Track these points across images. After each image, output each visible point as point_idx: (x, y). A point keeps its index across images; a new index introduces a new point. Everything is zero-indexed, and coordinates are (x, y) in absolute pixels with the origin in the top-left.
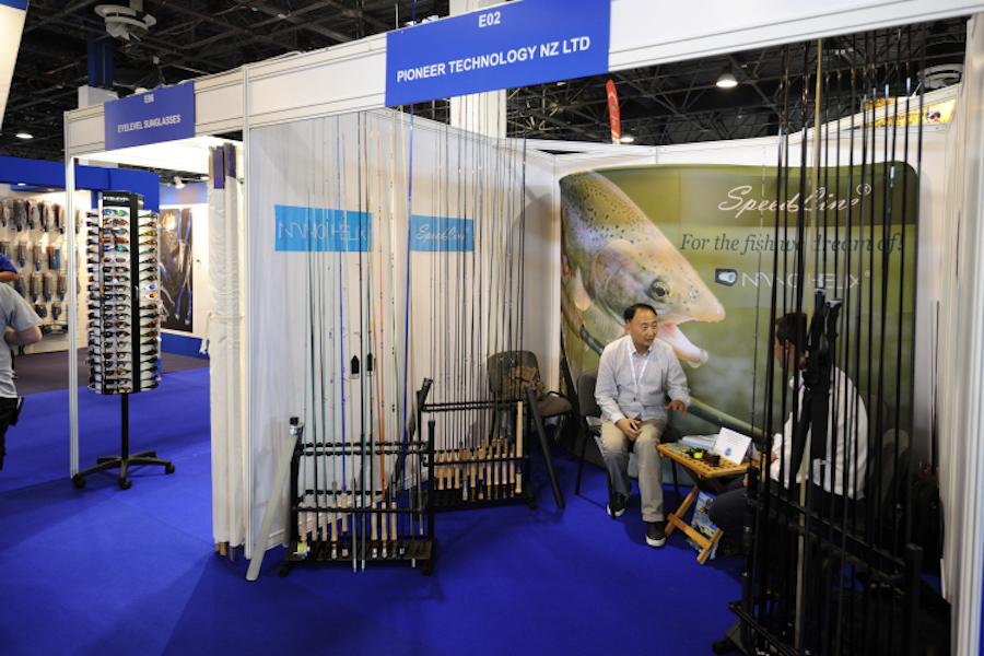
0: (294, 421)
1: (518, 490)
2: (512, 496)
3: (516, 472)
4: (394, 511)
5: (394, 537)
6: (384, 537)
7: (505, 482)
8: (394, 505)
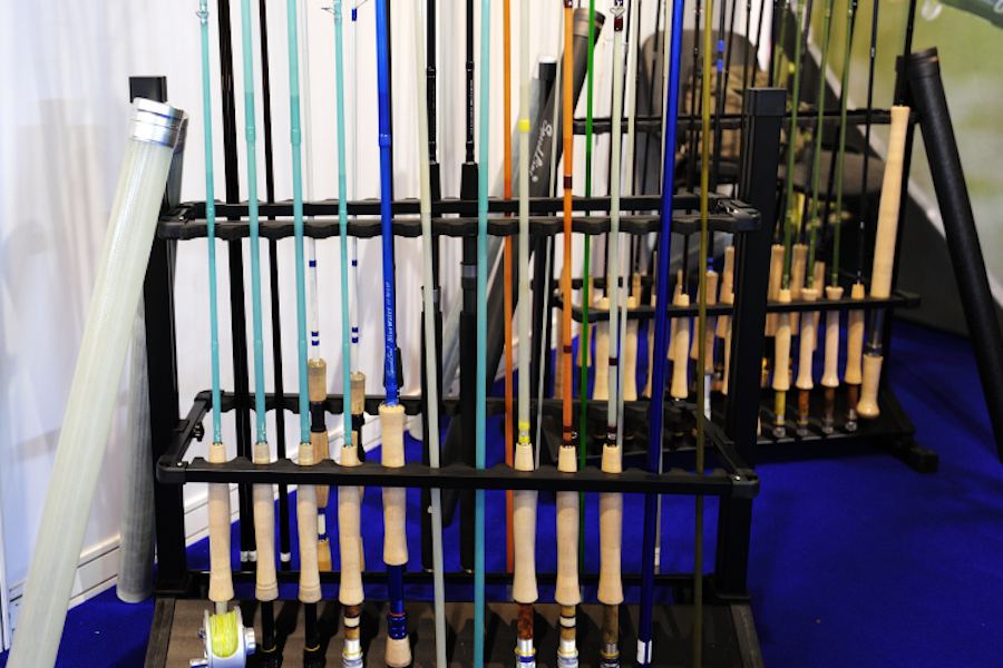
0: (149, 87)
1: (868, 407)
2: (852, 426)
3: (866, 350)
4: (611, 485)
5: (612, 591)
6: (569, 591)
7: (831, 380)
8: (612, 460)
